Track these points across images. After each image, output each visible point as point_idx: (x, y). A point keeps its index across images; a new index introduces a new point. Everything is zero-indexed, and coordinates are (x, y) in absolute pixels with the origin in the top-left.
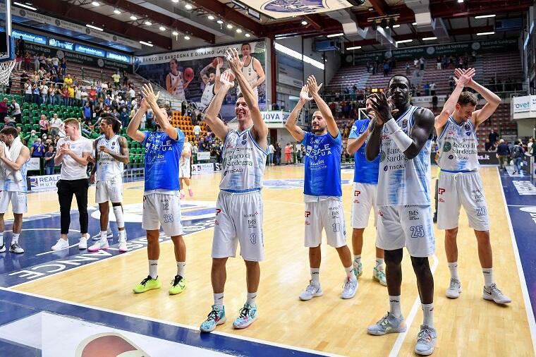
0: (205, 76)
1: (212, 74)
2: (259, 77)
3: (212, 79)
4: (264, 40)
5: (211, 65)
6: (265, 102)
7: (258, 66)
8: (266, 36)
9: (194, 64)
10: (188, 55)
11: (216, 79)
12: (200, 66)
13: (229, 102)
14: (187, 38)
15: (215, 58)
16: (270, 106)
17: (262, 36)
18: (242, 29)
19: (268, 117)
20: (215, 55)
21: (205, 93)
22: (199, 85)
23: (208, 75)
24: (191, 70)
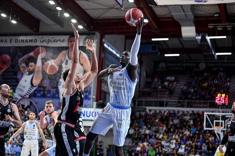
0: (24, 65)
1: (32, 64)
2: (85, 72)
3: (31, 68)
4: (94, 34)
5: (32, 54)
6: (89, 99)
7: (85, 60)
8: (96, 30)
9: (12, 51)
10: (6, 41)
11: (36, 69)
12: (19, 54)
13: (49, 95)
14: (14, 22)
15: (37, 47)
16: (95, 103)
17: (92, 30)
18: (76, 19)
19: (94, 114)
20: (38, 44)
21: (22, 83)
22: (16, 73)
23: (27, 65)
24: (8, 57)
